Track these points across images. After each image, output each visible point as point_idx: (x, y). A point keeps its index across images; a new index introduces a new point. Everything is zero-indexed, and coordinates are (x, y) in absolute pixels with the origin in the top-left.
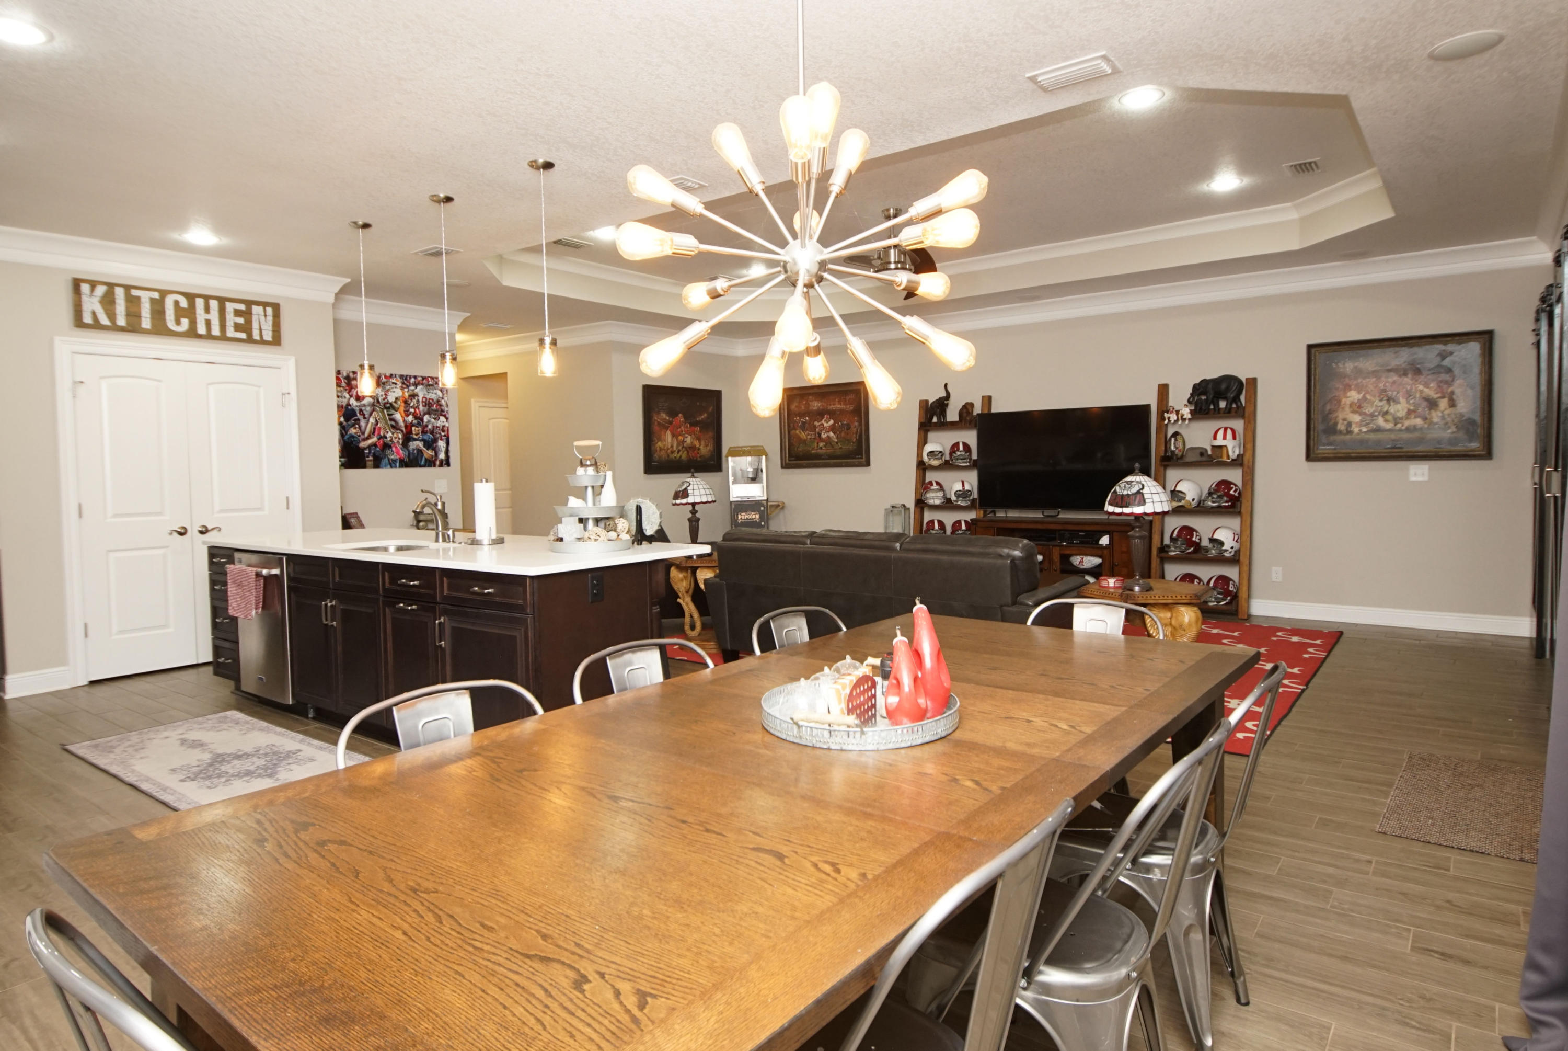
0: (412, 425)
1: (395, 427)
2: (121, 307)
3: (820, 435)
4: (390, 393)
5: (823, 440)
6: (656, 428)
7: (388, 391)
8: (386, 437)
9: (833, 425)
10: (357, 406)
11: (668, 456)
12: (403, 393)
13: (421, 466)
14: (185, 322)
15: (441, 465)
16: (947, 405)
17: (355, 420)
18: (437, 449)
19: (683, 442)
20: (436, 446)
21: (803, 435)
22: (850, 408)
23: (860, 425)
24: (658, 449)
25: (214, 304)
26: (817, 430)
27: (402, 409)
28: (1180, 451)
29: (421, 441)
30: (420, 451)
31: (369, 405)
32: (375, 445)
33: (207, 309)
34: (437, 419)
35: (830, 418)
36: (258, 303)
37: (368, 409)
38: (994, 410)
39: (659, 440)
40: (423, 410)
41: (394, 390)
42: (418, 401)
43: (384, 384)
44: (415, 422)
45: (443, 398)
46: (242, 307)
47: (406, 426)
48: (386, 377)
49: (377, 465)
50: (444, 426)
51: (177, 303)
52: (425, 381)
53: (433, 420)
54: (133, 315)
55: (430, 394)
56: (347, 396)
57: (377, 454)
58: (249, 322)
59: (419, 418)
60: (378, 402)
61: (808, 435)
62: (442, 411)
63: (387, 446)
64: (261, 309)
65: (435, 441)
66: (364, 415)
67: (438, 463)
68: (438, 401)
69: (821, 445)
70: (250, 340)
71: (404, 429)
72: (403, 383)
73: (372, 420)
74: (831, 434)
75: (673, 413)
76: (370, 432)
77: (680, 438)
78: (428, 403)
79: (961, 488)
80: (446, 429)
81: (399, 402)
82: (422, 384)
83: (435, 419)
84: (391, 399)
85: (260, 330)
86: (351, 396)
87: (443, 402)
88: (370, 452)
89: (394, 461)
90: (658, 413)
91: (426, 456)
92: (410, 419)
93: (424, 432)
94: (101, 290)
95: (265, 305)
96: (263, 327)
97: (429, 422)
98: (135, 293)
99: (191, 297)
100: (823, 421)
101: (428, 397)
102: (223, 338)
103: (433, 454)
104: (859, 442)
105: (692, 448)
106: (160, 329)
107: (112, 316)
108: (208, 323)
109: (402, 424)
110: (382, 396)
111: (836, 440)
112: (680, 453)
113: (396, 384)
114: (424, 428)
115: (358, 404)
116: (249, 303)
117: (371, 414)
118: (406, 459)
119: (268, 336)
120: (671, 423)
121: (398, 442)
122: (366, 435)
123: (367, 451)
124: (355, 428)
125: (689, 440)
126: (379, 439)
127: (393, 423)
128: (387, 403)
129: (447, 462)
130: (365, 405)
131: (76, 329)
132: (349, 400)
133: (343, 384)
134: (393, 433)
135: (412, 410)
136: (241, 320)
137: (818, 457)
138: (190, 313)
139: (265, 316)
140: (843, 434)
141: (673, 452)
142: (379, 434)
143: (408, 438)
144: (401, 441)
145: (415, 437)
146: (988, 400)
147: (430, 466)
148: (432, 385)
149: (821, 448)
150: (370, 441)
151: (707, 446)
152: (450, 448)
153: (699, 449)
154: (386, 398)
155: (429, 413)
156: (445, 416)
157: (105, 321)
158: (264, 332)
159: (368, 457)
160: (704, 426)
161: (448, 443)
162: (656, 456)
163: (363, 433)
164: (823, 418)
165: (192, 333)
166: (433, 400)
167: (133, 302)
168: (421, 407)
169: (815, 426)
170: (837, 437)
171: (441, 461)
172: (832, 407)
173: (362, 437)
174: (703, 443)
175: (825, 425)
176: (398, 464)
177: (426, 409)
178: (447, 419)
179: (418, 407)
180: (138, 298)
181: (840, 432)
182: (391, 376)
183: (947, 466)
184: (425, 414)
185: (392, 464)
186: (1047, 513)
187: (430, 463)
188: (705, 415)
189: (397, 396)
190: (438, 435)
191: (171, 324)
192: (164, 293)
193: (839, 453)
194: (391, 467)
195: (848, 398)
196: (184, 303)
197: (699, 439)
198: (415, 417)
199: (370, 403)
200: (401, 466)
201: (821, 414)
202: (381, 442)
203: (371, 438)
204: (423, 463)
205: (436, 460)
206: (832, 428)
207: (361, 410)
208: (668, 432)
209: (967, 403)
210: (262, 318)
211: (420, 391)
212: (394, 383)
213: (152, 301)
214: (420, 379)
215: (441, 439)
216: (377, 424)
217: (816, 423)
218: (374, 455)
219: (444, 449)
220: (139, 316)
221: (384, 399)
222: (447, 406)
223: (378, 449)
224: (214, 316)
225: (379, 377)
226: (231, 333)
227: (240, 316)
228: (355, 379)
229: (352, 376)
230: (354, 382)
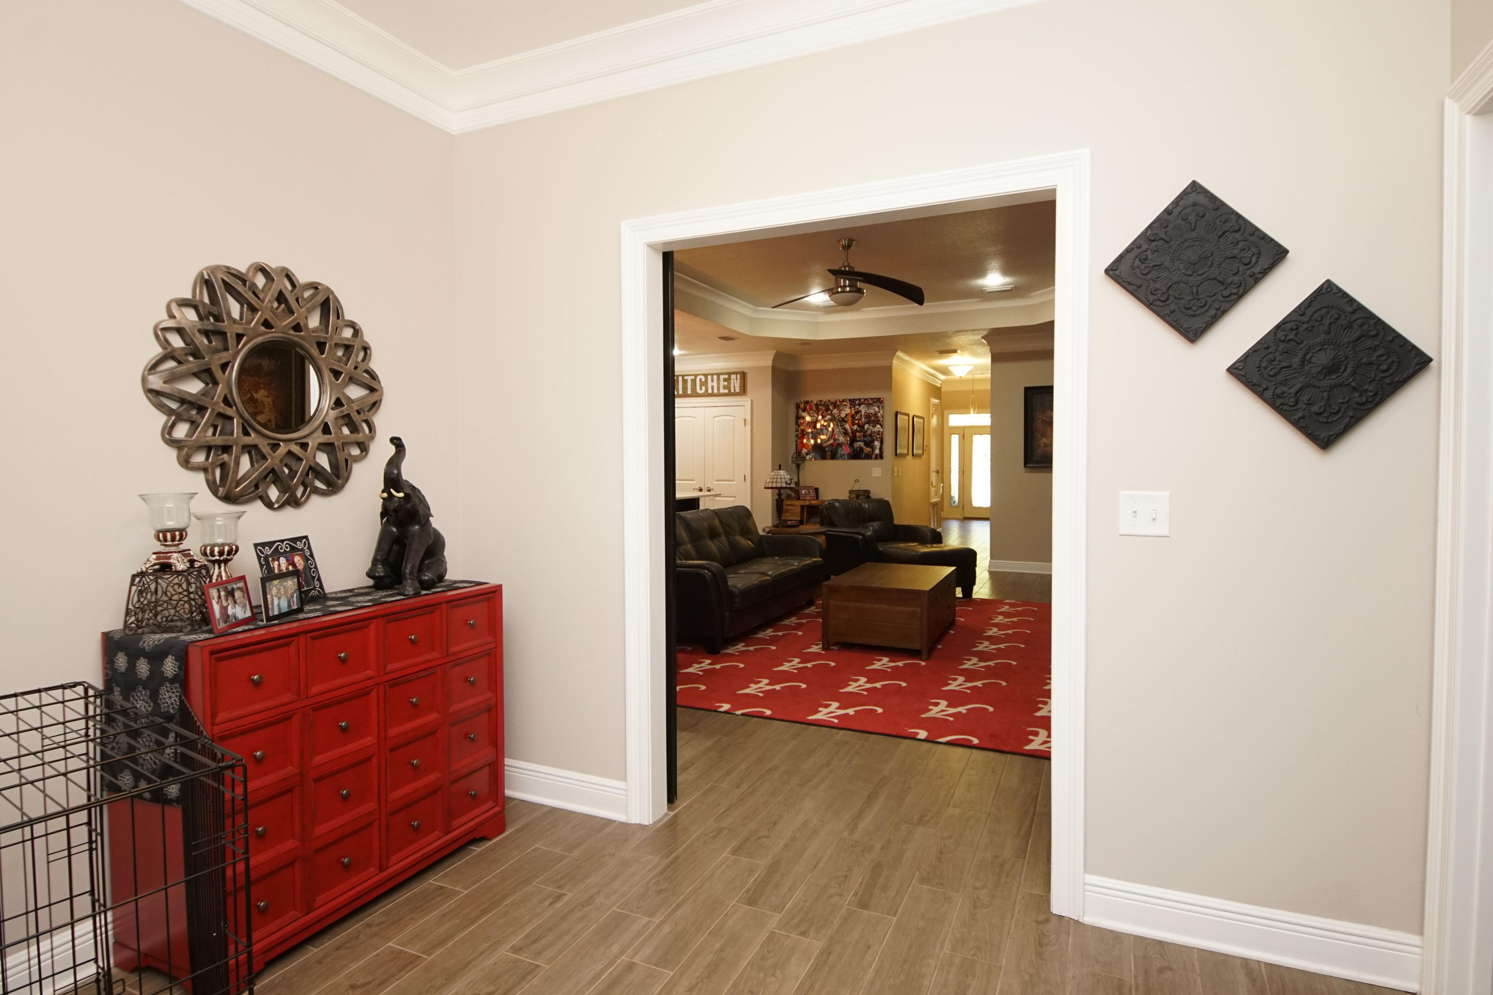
0: (856, 431)
2: (681, 385)
6: (1038, 426)
7: (841, 410)
8: (839, 440)
12: (851, 411)
13: (861, 459)
14: (703, 388)
15: (876, 458)
18: (874, 447)
20: (873, 445)
24: (1042, 444)
25: (715, 377)
27: (850, 422)
29: (862, 442)
30: (861, 449)
32: (832, 445)
33: (712, 381)
34: (874, 426)
36: (733, 373)
37: (828, 422)
40: (865, 421)
41: (845, 409)
42: (861, 416)
43: (838, 406)
44: (859, 429)
45: (879, 412)
46: (726, 376)
47: (853, 432)
48: (840, 402)
49: (833, 457)
50: (879, 431)
51: (701, 379)
52: (866, 402)
53: (871, 427)
54: (685, 388)
55: (870, 410)
56: (816, 416)
57: (834, 451)
58: (729, 383)
59: (861, 427)
60: (835, 418)
62: (879, 421)
63: (840, 446)
64: (735, 376)
65: (873, 441)
67: (874, 456)
68: (876, 414)
70: (730, 394)
71: (851, 434)
72: (851, 404)
73: (830, 430)
78: (868, 416)
80: (881, 433)
81: (848, 417)
82: (864, 404)
83: (873, 426)
84: (843, 415)
85: (734, 387)
87: (879, 415)
88: (829, 450)
89: (844, 455)
90: (1043, 412)
91: (865, 451)
92: (855, 427)
93: (864, 436)
95: (736, 373)
96: (736, 386)
97: (868, 429)
98: (685, 378)
99: (706, 376)
101: (868, 412)
102: (719, 394)
103: (871, 450)
106: (695, 395)
108: (713, 387)
109: (850, 431)
110: (837, 414)
113: (846, 405)
114: (865, 433)
116: (729, 374)
117: (830, 426)
118: (852, 454)
119: (738, 390)
121: (847, 443)
122: (827, 439)
123: (827, 449)
126: (835, 441)
127: (844, 431)
128: (840, 418)
129: (881, 456)
130: (826, 421)
132: (817, 417)
133: (814, 409)
134: (844, 438)
135: (857, 422)
136: (726, 384)
138: (704, 384)
139: (737, 379)
142: (835, 438)
143: (853, 440)
144: (849, 442)
145: (858, 439)
147: (868, 459)
148: (872, 404)
150: (829, 443)
152: (883, 446)
154: (840, 415)
155: (868, 423)
156: (880, 425)
158: (736, 388)
159: (828, 452)
161: (882, 443)
162: (1036, 451)
165: (706, 395)
166: (871, 414)
167: (685, 382)
168: (863, 419)
171: (876, 455)
173: (824, 440)
176: (846, 457)
177: (867, 420)
178: (882, 426)
179: (861, 419)
180: (687, 380)
182: (843, 401)
184: (865, 424)
185: (842, 457)
187: (868, 457)
189: (847, 413)
190: (875, 437)
191: (699, 391)
192: (696, 376)
194: (841, 459)
196: (703, 380)
198: (858, 425)
200: (849, 459)
202: (836, 443)
203: (830, 440)
204: (863, 456)
205: (872, 454)
210: (735, 380)
211: (863, 409)
213: (692, 380)
214: (862, 400)
215: (877, 440)
216: (834, 432)
218: (831, 451)
219: (878, 447)
220: (687, 389)
222: (882, 417)
223: (835, 448)
224: (715, 384)
225: (836, 402)
226: (722, 391)
227: (726, 381)
228: (821, 405)
229: (819, 403)
230: (820, 407)
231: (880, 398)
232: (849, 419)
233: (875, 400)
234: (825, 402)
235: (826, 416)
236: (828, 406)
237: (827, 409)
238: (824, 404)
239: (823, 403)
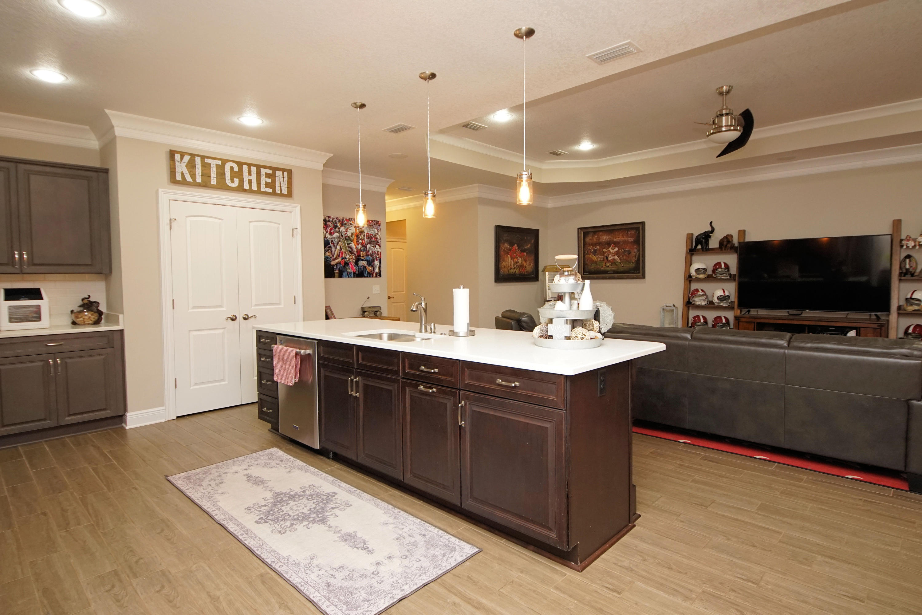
0: (361, 251)
1: (351, 252)
2: (199, 170)
3: (607, 258)
4: (348, 230)
5: (609, 261)
6: (502, 253)
7: (348, 228)
8: (346, 259)
9: (618, 251)
10: (330, 238)
11: (509, 271)
13: (365, 277)
14: (237, 180)
15: (376, 276)
16: (710, 237)
17: (329, 247)
18: (374, 266)
19: (517, 262)
20: (374, 264)
21: (594, 258)
22: (632, 239)
23: (639, 251)
24: (503, 266)
25: (254, 169)
26: (605, 255)
27: (355, 240)
28: (913, 269)
29: (365, 261)
30: (365, 268)
31: (337, 238)
32: (340, 263)
33: (250, 173)
34: (374, 247)
35: (616, 247)
36: (279, 169)
37: (336, 240)
38: (747, 240)
39: (504, 261)
40: (367, 241)
41: (351, 228)
42: (364, 235)
43: (345, 224)
44: (362, 249)
45: (378, 234)
46: (270, 171)
47: (357, 251)
48: (346, 220)
49: (341, 276)
50: (378, 252)
51: (232, 168)
52: (368, 223)
53: (372, 247)
54: (206, 175)
55: (371, 231)
57: (341, 269)
58: (274, 181)
59: (364, 246)
60: (342, 235)
61: (598, 257)
62: (378, 242)
63: (346, 264)
64: (281, 172)
65: (373, 261)
66: (334, 244)
67: (374, 275)
68: (375, 236)
69: (608, 264)
70: (274, 194)
71: (356, 253)
73: (338, 247)
74: (616, 257)
75: (511, 244)
76: (337, 254)
77: (515, 259)
78: (370, 237)
79: (722, 294)
81: (353, 236)
82: (366, 225)
84: (349, 234)
85: (281, 187)
86: (327, 232)
87: (378, 236)
88: (337, 268)
89: (350, 273)
90: (504, 243)
91: (368, 270)
92: (360, 246)
93: (367, 255)
94: (187, 158)
95: (283, 170)
96: (282, 186)
97: (370, 249)
98: (207, 161)
99: (240, 164)
100: (610, 249)
101: (370, 233)
102: (259, 192)
103: (372, 269)
104: (638, 262)
105: (522, 266)
106: (222, 186)
107: (193, 176)
108: (250, 182)
109: (355, 250)
110: (344, 232)
111: (620, 261)
112: (515, 269)
113: (352, 224)
114: (367, 253)
115: (331, 237)
116: (274, 169)
117: (338, 244)
118: (357, 272)
119: (285, 191)
120: (510, 250)
121: (353, 261)
122: (335, 257)
123: (335, 267)
124: (329, 252)
125: (520, 261)
126: (342, 259)
127: (350, 249)
128: (347, 237)
129: (379, 275)
130: (334, 238)
131: (172, 184)
132: (326, 234)
134: (350, 256)
135: (361, 241)
136: (269, 180)
137: (606, 272)
138: (239, 175)
139: (284, 178)
140: (625, 257)
141: (511, 269)
142: (342, 256)
143: (358, 259)
144: (354, 261)
145: (362, 258)
146: (742, 233)
147: (370, 277)
148: (372, 226)
149: (608, 266)
150: (337, 261)
151: (530, 265)
152: (381, 266)
153: (526, 267)
155: (370, 243)
156: (379, 245)
157: (189, 179)
158: (282, 188)
159: (336, 271)
160: (529, 252)
161: (380, 263)
162: (502, 271)
163: (333, 256)
164: (610, 246)
165: (240, 189)
166: (372, 235)
167: (206, 167)
168: (366, 239)
169: (604, 252)
170: (620, 260)
171: (376, 274)
172: (615, 240)
173: (333, 258)
174: (528, 263)
175: (611, 251)
176: (352, 275)
177: (368, 240)
178: (380, 247)
179: (364, 239)
180: (210, 164)
181: (623, 256)
182: (349, 219)
183: (710, 278)
184: (368, 244)
185: (349, 275)
186: (792, 312)
187: (370, 275)
188: (530, 245)
189: (352, 232)
190: (375, 257)
191: (228, 182)
192: (224, 161)
193: (621, 269)
194: (349, 277)
195: (629, 233)
196: (236, 169)
197: (526, 261)
198: (362, 244)
199: (337, 236)
200: (354, 277)
201: (608, 244)
202: (343, 261)
203: (338, 259)
204: (366, 275)
205: (373, 273)
206: (617, 253)
207: (332, 241)
208: (509, 256)
209: (728, 235)
210: (282, 179)
211: (365, 230)
212: (351, 224)
213: (217, 166)
215: (377, 260)
216: (341, 250)
217: (605, 250)
218: (339, 270)
219: (378, 266)
220: (209, 176)
221: (345, 234)
222: (380, 239)
223: (341, 266)
224: (254, 177)
225: (343, 220)
226: (263, 188)
227: (269, 177)
228: (329, 221)
229: (327, 219)
230: (329, 223)
231: (379, 221)
232: (354, 237)
233: (375, 223)
234: (333, 219)
235: (334, 234)
236: (336, 223)
237: (335, 227)
238: (332, 221)
239: (331, 219)
